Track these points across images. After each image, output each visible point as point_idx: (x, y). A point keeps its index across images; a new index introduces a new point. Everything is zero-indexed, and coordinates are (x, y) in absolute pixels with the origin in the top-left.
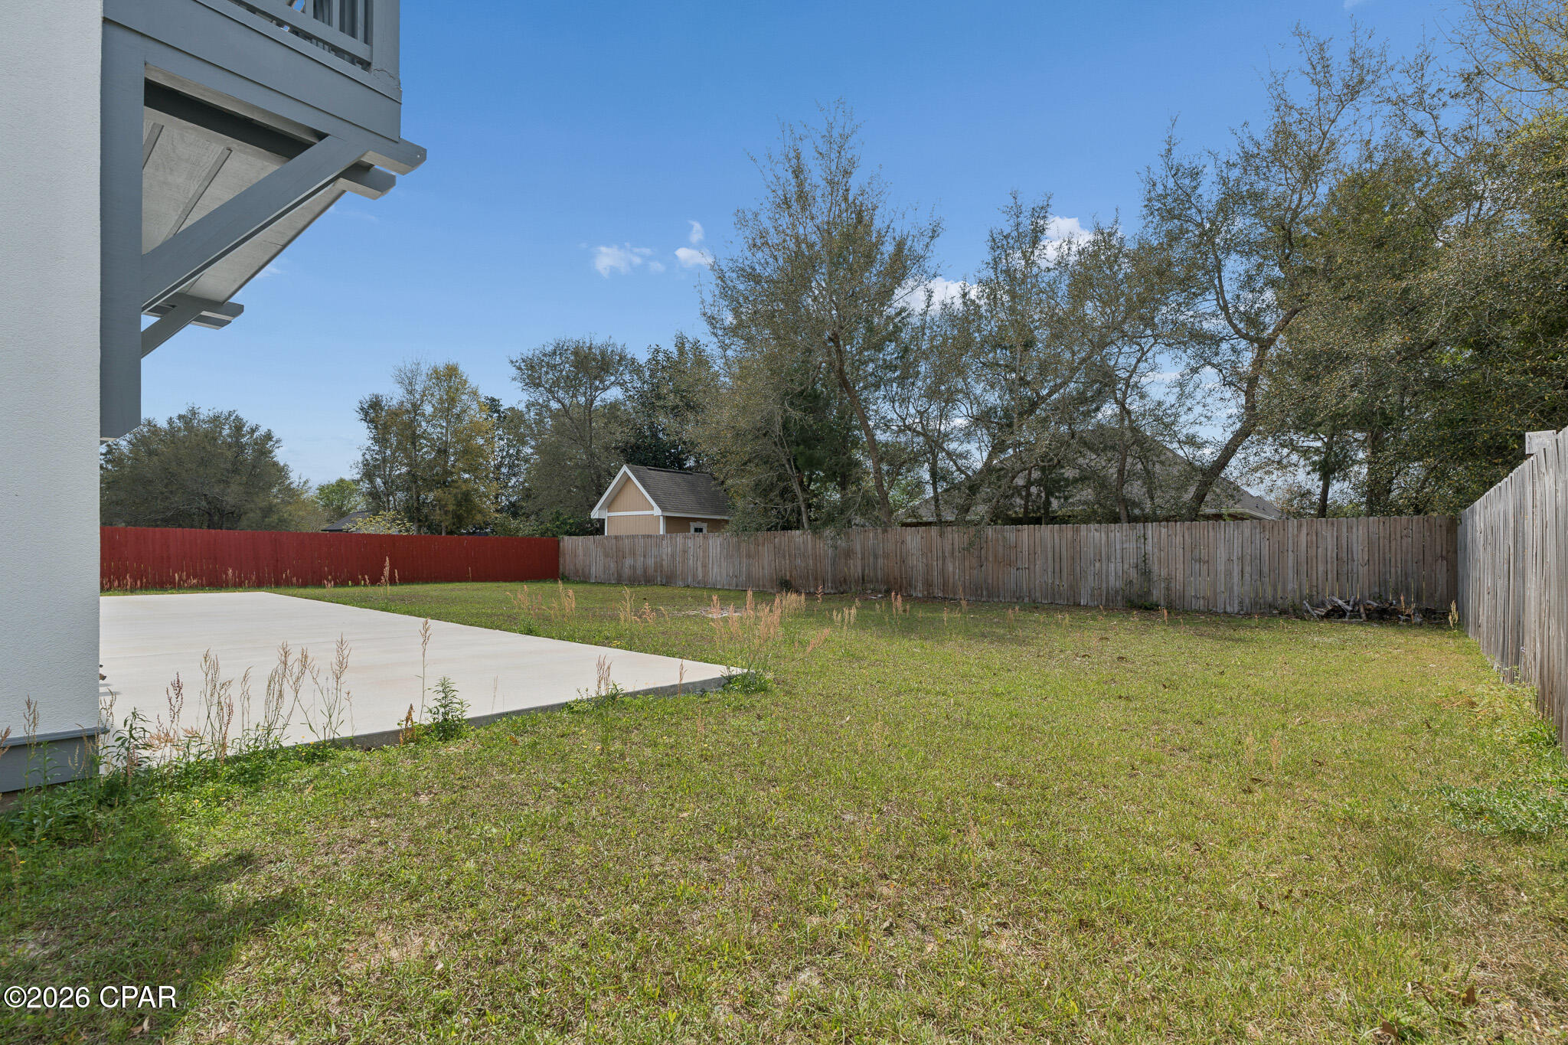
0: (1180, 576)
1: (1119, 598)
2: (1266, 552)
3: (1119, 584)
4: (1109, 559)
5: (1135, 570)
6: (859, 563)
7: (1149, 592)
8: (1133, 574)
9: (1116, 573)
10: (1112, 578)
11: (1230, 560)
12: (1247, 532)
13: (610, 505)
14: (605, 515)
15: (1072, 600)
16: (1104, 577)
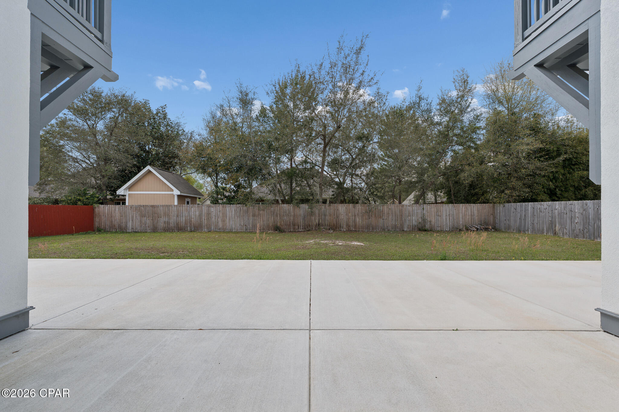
0: (433, 220)
1: (416, 228)
2: (455, 213)
3: (416, 224)
4: (413, 216)
5: (421, 219)
6: (317, 218)
7: (425, 226)
8: (420, 220)
9: (415, 220)
10: (414, 221)
11: (446, 215)
12: (450, 207)
13: (130, 188)
14: (127, 193)
15: (401, 229)
16: (411, 221)
